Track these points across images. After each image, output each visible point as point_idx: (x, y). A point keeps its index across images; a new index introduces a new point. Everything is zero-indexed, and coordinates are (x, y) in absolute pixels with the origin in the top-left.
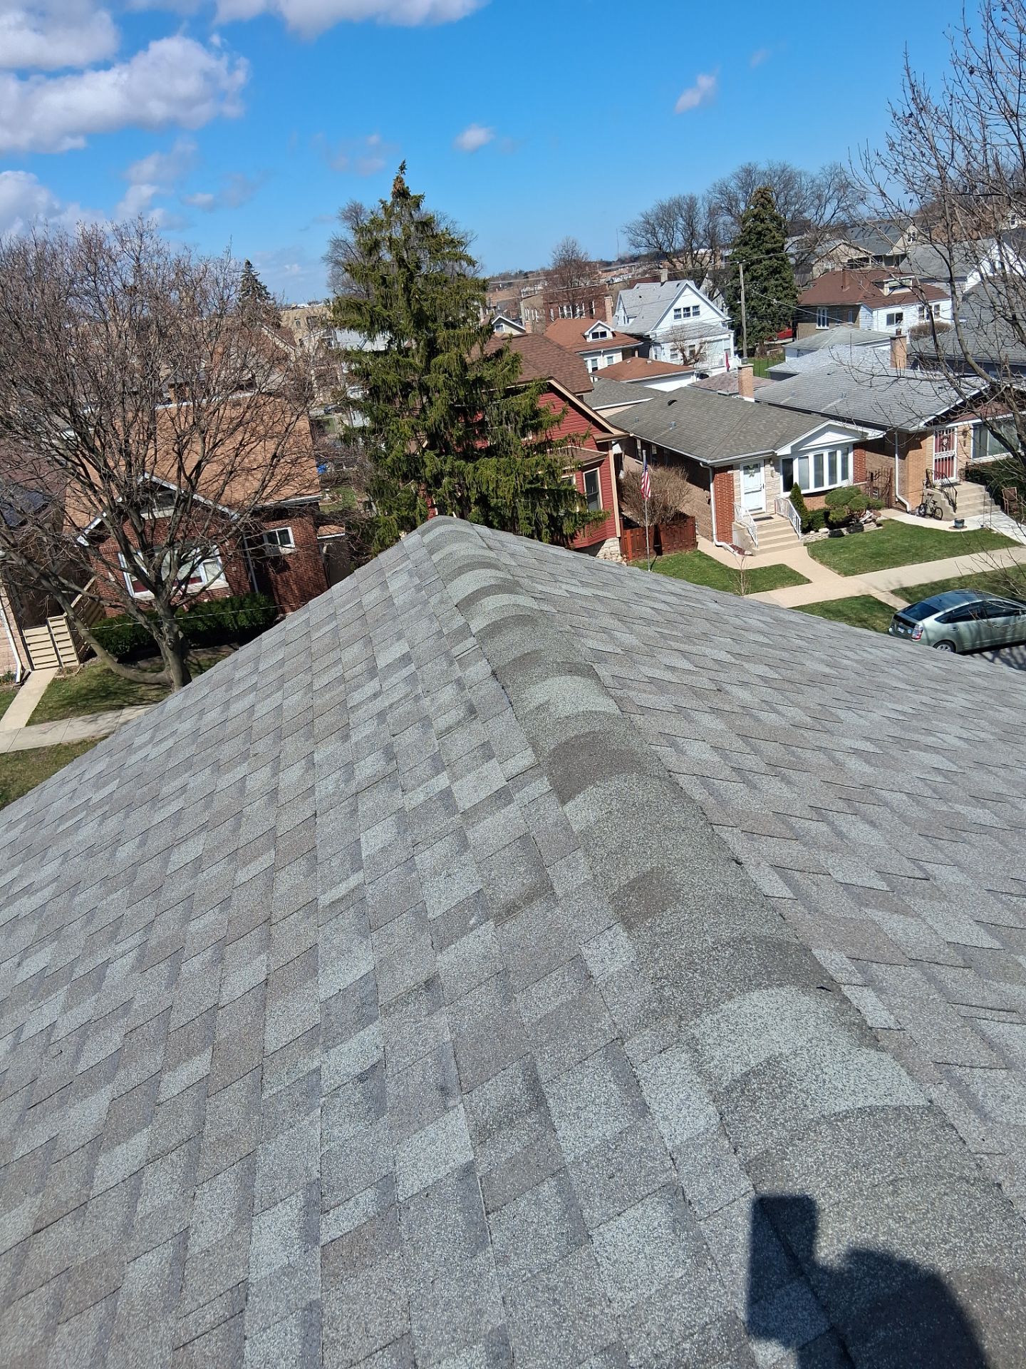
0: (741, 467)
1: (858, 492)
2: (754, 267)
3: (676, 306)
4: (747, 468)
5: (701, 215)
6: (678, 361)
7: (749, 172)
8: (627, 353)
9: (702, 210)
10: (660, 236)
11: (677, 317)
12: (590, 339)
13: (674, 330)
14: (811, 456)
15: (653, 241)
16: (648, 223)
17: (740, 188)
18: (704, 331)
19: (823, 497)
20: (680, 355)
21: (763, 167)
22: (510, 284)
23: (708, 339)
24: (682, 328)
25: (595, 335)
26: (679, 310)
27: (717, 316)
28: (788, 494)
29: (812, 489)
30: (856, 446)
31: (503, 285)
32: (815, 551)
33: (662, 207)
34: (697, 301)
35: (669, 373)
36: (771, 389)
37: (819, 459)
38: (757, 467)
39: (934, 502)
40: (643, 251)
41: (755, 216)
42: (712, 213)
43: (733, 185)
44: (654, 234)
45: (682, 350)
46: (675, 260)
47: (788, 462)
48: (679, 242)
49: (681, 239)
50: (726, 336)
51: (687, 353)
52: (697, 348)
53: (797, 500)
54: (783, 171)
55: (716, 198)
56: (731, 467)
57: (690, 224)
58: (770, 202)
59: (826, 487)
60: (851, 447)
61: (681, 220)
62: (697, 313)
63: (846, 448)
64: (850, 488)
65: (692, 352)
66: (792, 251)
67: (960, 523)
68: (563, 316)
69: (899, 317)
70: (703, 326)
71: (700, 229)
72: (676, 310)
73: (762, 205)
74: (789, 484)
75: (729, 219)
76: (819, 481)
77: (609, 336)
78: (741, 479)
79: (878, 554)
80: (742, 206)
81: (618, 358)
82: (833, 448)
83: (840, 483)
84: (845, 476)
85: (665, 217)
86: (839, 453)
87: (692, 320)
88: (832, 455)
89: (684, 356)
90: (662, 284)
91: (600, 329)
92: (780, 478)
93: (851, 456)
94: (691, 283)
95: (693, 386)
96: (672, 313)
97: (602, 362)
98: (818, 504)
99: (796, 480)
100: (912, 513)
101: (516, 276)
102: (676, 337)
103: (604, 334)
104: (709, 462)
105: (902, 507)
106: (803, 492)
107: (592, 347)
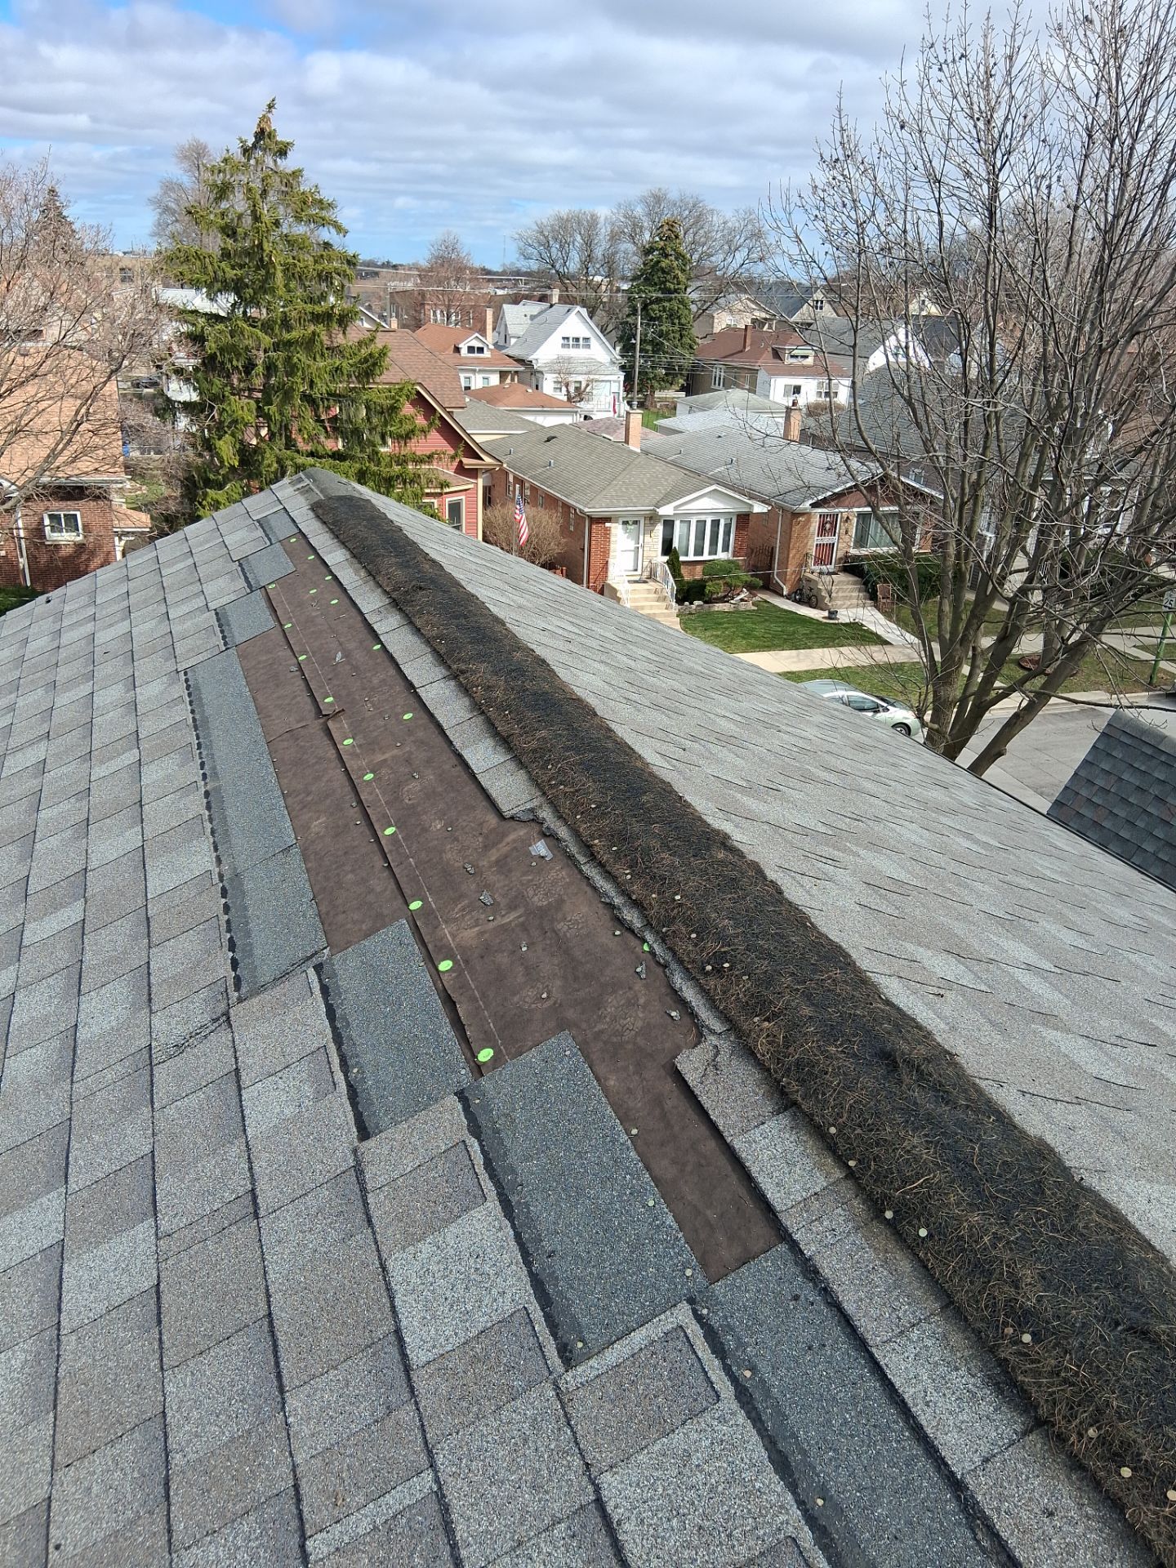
0: (620, 521)
1: (736, 567)
2: (654, 306)
3: (564, 334)
4: (625, 523)
5: (601, 237)
6: (561, 395)
7: (657, 198)
8: (505, 376)
9: (604, 231)
10: (554, 251)
11: (565, 346)
12: (464, 353)
13: (560, 360)
14: (693, 521)
15: (545, 256)
16: (542, 234)
17: (647, 215)
18: (592, 367)
19: (701, 568)
20: (564, 389)
23: (597, 377)
24: (569, 360)
26: (568, 338)
27: (608, 354)
28: (666, 558)
29: (691, 557)
30: (739, 517)
31: (374, 273)
32: (688, 623)
33: (559, 219)
35: (547, 406)
36: (658, 442)
37: (701, 526)
38: (637, 524)
39: (811, 589)
40: (534, 265)
41: (659, 250)
42: (614, 237)
43: (639, 209)
44: (548, 247)
45: (567, 385)
46: (568, 283)
47: (669, 523)
48: (574, 262)
49: (577, 259)
50: (615, 378)
51: (572, 390)
52: (583, 386)
53: (675, 566)
54: (694, 206)
55: (620, 221)
56: (608, 519)
57: (589, 244)
58: (677, 237)
59: (706, 557)
60: (735, 518)
61: (578, 238)
62: (588, 346)
63: (730, 518)
64: (729, 562)
65: (577, 389)
66: (695, 296)
67: (833, 614)
68: (436, 321)
69: (797, 390)
70: (592, 361)
71: (599, 252)
72: (564, 338)
73: (669, 238)
74: (668, 548)
75: (631, 247)
76: (699, 551)
77: (488, 352)
78: (618, 534)
79: (750, 636)
80: (647, 236)
81: (495, 380)
82: (717, 516)
83: (720, 555)
85: (562, 230)
86: (722, 523)
87: (581, 353)
88: (715, 523)
89: (568, 391)
90: (551, 306)
91: (477, 344)
92: (659, 540)
93: (733, 527)
94: (584, 312)
95: (574, 425)
96: (560, 340)
97: (477, 382)
98: (696, 574)
99: (676, 544)
100: (788, 597)
101: (384, 266)
102: (562, 368)
103: (481, 350)
104: (586, 510)
105: (779, 590)
106: (682, 558)
107: (467, 362)
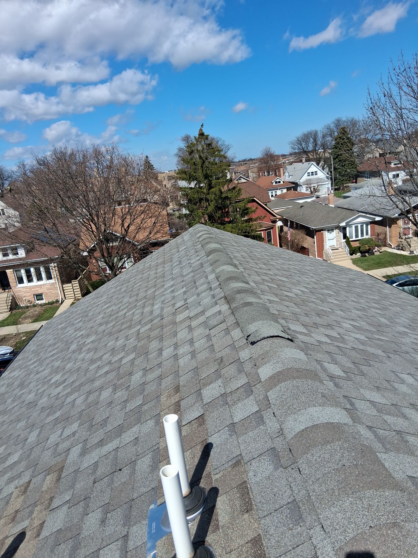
0: (326, 230)
1: (372, 240)
2: (340, 157)
3: (308, 172)
4: (328, 231)
5: (320, 137)
6: (309, 192)
7: (338, 121)
8: (288, 189)
9: (320, 135)
10: (303, 145)
11: (308, 175)
12: (274, 184)
13: (307, 180)
14: (354, 226)
15: (300, 147)
16: (299, 141)
17: (335, 127)
18: (319, 180)
19: (358, 242)
20: (309, 190)
21: (344, 119)
22: (246, 164)
23: (320, 184)
24: (310, 180)
25: (276, 182)
26: (309, 173)
27: (324, 175)
28: (345, 240)
29: (354, 239)
30: (371, 223)
31: (244, 164)
32: (355, 262)
33: (304, 135)
34: (316, 169)
35: (304, 196)
36: (341, 202)
37: (356, 228)
38: (332, 230)
39: (402, 245)
40: (297, 151)
41: (340, 138)
42: (324, 137)
43: (332, 126)
44: (301, 145)
45: (310, 188)
46: (309, 154)
47: (344, 229)
48: (311, 148)
49: (311, 146)
50: (328, 183)
51: (312, 189)
52: (316, 187)
53: (348, 243)
54: (352, 120)
55: (325, 131)
56: (322, 230)
57: (315, 140)
58: (346, 132)
59: (360, 238)
60: (369, 223)
61: (311, 139)
62: (316, 174)
63: (367, 224)
64: (369, 238)
65: (314, 189)
66: (355, 150)
67: (412, 252)
68: (265, 175)
69: (398, 175)
70: (318, 179)
71: (319, 143)
72: (308, 173)
73: (343, 133)
74: (345, 237)
75: (330, 138)
76: (357, 236)
77: (282, 183)
78: (326, 234)
79: (379, 263)
80: (336, 134)
81: (285, 191)
82: (362, 223)
83: (365, 237)
84: (367, 234)
85: (306, 138)
86: (365, 225)
87: (315, 177)
88: (362, 227)
89: (311, 190)
90: (303, 163)
91: (278, 180)
92: (342, 235)
93: (369, 226)
94: (314, 163)
95: (313, 201)
96: (306, 174)
97: (279, 192)
98: (357, 244)
99: (348, 235)
100: (394, 248)
101: (249, 160)
102: (308, 183)
103: (279, 182)
104: (314, 228)
105: (390, 246)
106: (350, 240)
107: (274, 187)
